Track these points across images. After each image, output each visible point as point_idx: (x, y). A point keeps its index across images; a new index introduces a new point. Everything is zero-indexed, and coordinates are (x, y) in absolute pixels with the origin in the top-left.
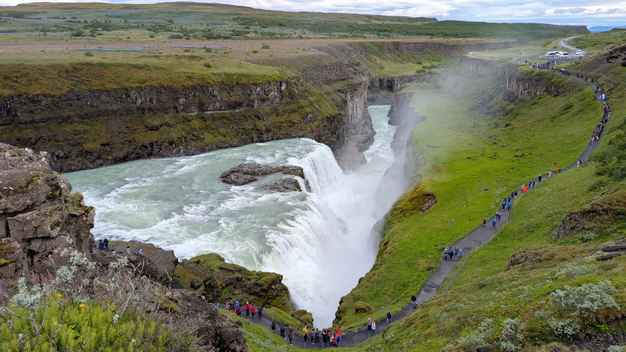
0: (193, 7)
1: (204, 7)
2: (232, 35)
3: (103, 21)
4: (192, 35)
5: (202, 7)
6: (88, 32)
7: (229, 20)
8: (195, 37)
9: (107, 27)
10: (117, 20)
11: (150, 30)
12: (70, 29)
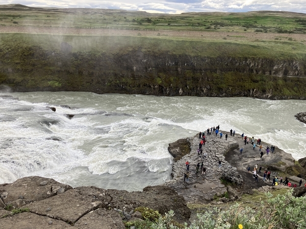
0: (269, 13)
1: (276, 13)
2: (295, 30)
3: (220, 22)
4: (268, 30)
5: (274, 14)
6: (213, 27)
7: (293, 21)
8: (270, 31)
9: (222, 25)
10: (227, 21)
11: (244, 26)
12: (205, 26)
